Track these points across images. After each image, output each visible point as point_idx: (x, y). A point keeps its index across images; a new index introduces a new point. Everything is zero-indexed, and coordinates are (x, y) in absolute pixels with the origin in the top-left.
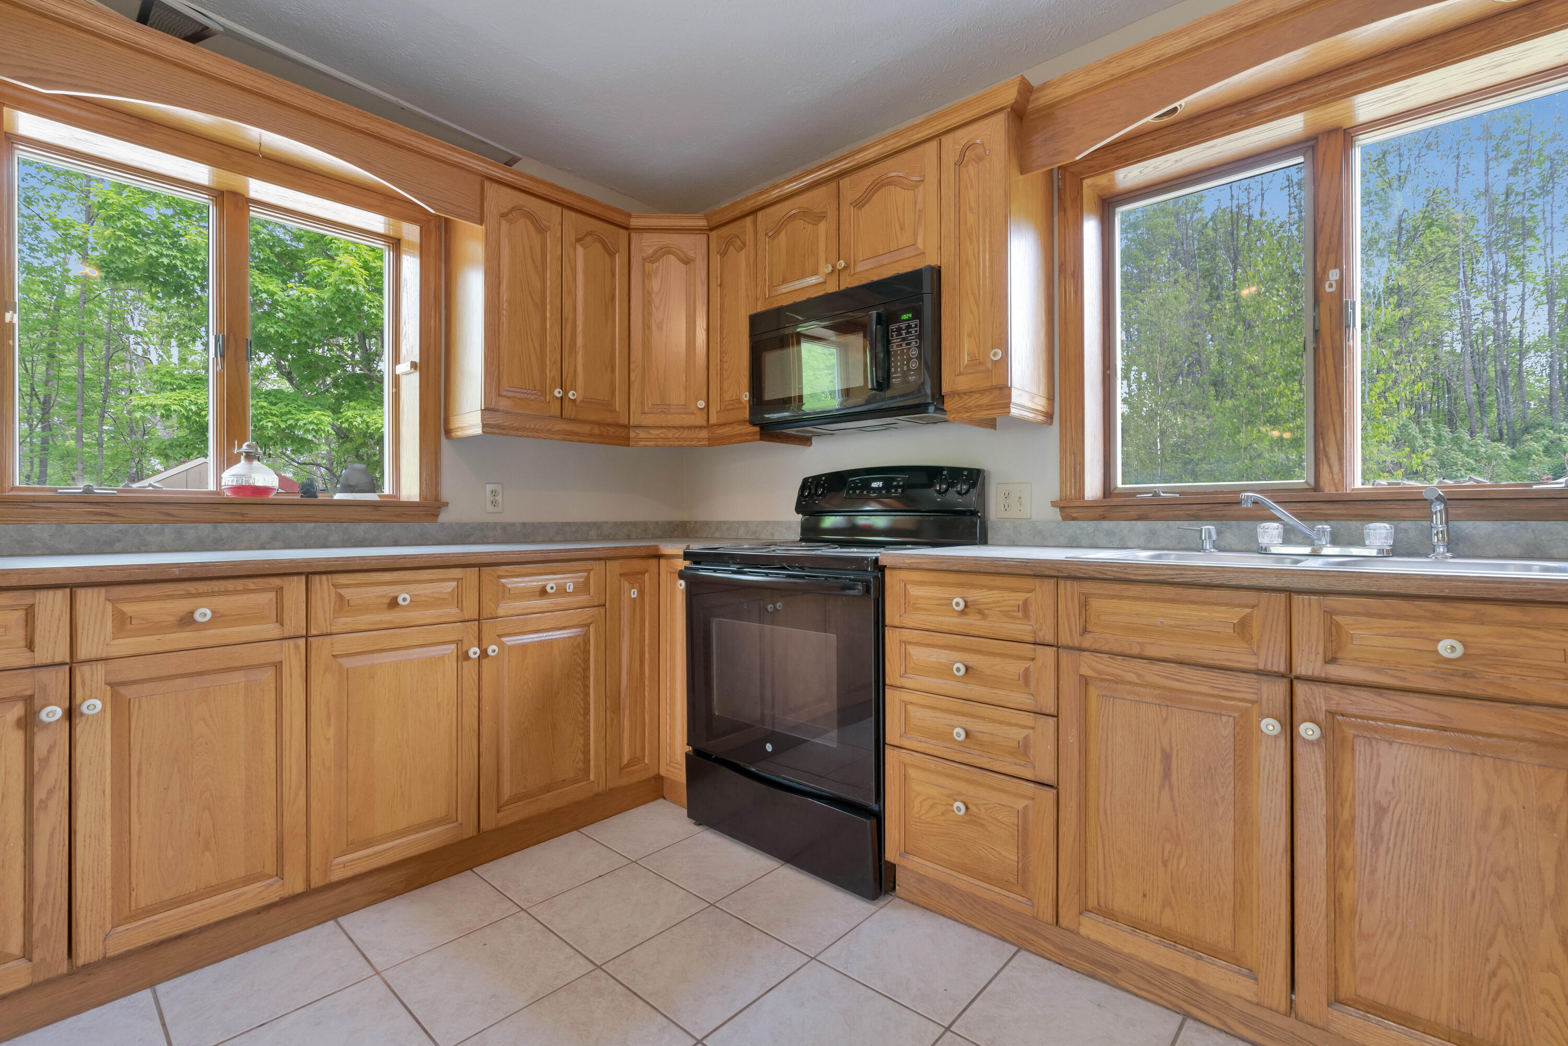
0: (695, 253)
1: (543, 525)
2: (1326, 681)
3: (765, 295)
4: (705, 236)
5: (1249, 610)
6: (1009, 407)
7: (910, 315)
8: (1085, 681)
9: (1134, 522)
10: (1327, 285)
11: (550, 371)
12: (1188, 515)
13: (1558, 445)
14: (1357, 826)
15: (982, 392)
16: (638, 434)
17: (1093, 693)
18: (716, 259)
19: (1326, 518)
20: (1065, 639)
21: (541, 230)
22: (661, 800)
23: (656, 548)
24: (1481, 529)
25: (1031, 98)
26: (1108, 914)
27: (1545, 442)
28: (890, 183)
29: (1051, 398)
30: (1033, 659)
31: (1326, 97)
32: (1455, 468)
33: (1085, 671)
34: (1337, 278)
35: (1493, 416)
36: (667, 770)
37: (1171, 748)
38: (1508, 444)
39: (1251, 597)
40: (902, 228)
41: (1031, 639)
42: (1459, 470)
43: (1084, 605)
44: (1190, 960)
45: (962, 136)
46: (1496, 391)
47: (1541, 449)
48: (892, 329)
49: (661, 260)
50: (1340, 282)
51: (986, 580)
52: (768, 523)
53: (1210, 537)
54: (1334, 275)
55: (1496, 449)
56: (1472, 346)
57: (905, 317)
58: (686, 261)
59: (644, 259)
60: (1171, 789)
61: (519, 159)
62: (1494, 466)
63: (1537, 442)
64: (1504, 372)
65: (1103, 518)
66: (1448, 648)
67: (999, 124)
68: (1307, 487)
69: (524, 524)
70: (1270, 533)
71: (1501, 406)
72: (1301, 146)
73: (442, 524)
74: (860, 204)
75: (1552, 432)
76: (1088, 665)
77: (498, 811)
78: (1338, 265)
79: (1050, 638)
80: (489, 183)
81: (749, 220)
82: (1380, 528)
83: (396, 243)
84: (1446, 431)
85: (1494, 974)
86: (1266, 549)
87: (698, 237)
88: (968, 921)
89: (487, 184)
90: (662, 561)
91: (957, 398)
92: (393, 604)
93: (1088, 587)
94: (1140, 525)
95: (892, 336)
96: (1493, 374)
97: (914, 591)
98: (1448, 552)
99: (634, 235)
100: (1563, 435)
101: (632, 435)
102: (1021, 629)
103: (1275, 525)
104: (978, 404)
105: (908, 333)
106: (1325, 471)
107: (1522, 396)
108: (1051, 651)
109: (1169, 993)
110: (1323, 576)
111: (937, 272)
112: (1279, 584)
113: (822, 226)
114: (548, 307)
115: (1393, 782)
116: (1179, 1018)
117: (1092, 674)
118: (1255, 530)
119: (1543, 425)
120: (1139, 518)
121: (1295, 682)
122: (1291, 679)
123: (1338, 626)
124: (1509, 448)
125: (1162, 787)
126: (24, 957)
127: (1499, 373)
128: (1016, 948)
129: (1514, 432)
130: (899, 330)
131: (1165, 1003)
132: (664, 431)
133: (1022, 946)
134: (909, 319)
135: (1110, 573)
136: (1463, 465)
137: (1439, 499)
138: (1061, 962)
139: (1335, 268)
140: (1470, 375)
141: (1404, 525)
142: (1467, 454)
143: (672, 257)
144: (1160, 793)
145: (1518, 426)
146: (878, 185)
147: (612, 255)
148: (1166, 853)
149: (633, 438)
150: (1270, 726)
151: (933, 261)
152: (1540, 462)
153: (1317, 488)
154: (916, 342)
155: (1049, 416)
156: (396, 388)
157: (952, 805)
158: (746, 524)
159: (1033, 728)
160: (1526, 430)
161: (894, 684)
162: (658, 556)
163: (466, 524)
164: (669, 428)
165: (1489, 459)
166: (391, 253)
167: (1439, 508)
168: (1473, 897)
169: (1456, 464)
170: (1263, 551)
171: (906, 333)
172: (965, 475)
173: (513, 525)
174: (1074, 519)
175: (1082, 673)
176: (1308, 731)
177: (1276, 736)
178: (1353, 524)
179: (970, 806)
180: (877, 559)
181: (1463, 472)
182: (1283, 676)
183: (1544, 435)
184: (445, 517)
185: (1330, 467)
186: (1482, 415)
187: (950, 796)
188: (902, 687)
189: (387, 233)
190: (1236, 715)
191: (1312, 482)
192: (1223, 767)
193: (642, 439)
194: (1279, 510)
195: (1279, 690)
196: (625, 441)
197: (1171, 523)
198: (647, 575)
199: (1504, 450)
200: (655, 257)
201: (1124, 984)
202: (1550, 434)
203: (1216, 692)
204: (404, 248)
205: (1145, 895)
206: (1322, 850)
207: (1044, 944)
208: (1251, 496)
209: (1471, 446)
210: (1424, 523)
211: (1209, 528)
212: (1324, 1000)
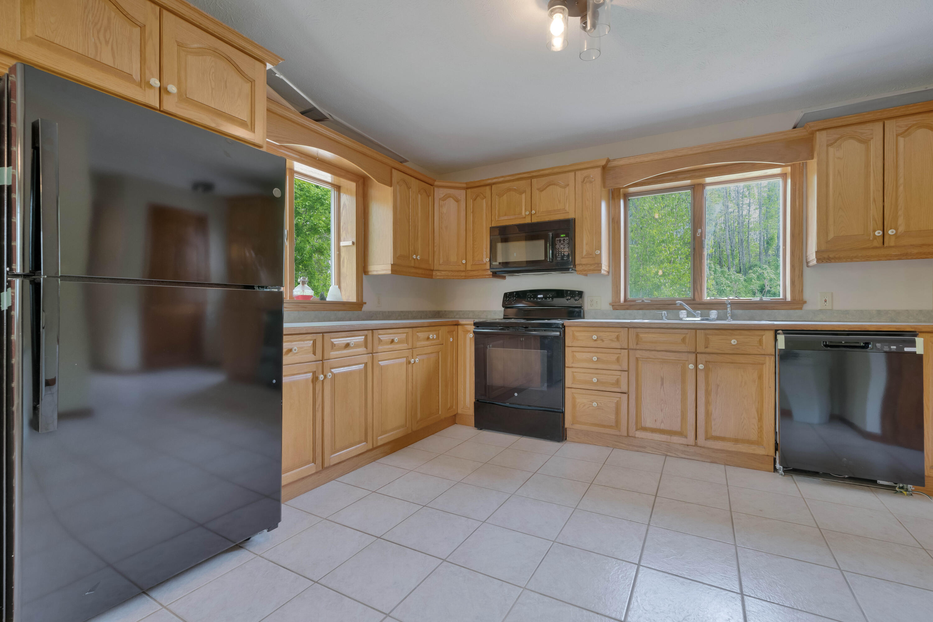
0: (461, 198)
1: (393, 312)
2: (705, 353)
3: (496, 219)
4: (465, 191)
5: (685, 335)
6: (601, 271)
7: (565, 235)
8: (637, 359)
9: (638, 310)
10: (697, 234)
11: (411, 247)
12: (656, 308)
13: (762, 276)
14: (712, 391)
15: (591, 265)
16: (437, 273)
17: (640, 363)
18: (470, 202)
19: (698, 309)
20: (631, 346)
21: (409, 188)
22: (455, 424)
23: (458, 321)
24: (739, 312)
25: (609, 163)
26: (644, 429)
27: (758, 274)
28: (554, 184)
29: (609, 267)
30: (620, 354)
31: (699, 177)
32: (722, 285)
33: (638, 356)
34: (700, 232)
35: (736, 261)
36: (462, 411)
37: (664, 376)
38: (743, 275)
39: (686, 331)
40: (559, 202)
41: (620, 347)
42: (724, 286)
43: (637, 335)
44: (669, 437)
45: (585, 173)
46: (739, 249)
47: (756, 277)
48: (557, 240)
49: (447, 200)
50: (701, 233)
51: (604, 329)
52: (485, 311)
53: (665, 315)
54: (699, 231)
55: (738, 277)
56: (729, 227)
57: (562, 236)
58: (457, 201)
59: (440, 199)
60: (664, 388)
61: (409, 161)
62: (737, 285)
63: (754, 274)
64: (742, 240)
65: (628, 309)
66: (734, 342)
67: (598, 171)
68: (690, 299)
69: (389, 312)
70: (683, 314)
71: (741, 256)
72: (689, 187)
73: (364, 311)
74: (541, 190)
75: (760, 269)
76: (639, 354)
77: (417, 424)
78: (701, 228)
79: (626, 347)
80: (394, 170)
81: (488, 188)
82: (714, 312)
83: (338, 188)
84: (718, 267)
85: (742, 422)
86: (682, 319)
87: (462, 191)
88: (595, 444)
89: (393, 170)
90: (459, 327)
91: (581, 266)
92: (392, 341)
93: (638, 330)
94: (641, 311)
95: (557, 242)
96: (737, 240)
97: (577, 334)
98: (731, 319)
99: (436, 189)
100: (764, 271)
101: (434, 274)
102: (616, 345)
103: (685, 311)
104: (589, 269)
105: (564, 242)
106: (696, 294)
107: (749, 252)
108: (626, 351)
109: (661, 450)
110: (705, 325)
111: (574, 220)
112: (694, 327)
113: (523, 195)
114: (410, 220)
115: (721, 378)
116: (665, 457)
117: (639, 357)
118: (678, 312)
119: (757, 265)
120: (640, 309)
121: (697, 354)
122: (696, 353)
123: (708, 338)
124: (743, 276)
125: (661, 388)
126: (313, 463)
127: (740, 240)
128: (613, 448)
129: (746, 269)
130: (560, 241)
131: (660, 454)
132: (447, 272)
133: (614, 447)
134: (564, 237)
135: (646, 326)
136: (725, 284)
137: (729, 304)
138: (627, 449)
139: (700, 229)
140: (728, 241)
141: (720, 311)
142: (727, 279)
143: (451, 198)
144: (660, 390)
145: (747, 265)
146: (550, 184)
147: (429, 196)
148: (662, 407)
149: (434, 275)
150: (691, 366)
151: (571, 216)
152: (756, 283)
153: (694, 299)
154: (567, 245)
155: (608, 272)
156: (339, 251)
157: (592, 404)
158: (473, 312)
159: (620, 376)
160: (750, 268)
161: (569, 366)
162: (457, 324)
163: (371, 312)
164: (449, 271)
165: (736, 281)
166: (336, 192)
167: (729, 306)
168: (738, 404)
169: (722, 284)
170: (681, 319)
171: (563, 242)
172: (577, 293)
173: (385, 312)
174: (617, 309)
175: (636, 357)
176: (701, 366)
177: (692, 369)
178: (706, 311)
179: (598, 403)
180: (563, 324)
181: (725, 287)
182: (694, 353)
183: (757, 271)
184: (365, 308)
185: (698, 293)
186: (733, 260)
187: (590, 401)
188: (572, 367)
189: (333, 182)
190: (682, 365)
191: (692, 297)
192: (678, 380)
193: (438, 276)
194: (687, 307)
195: (693, 356)
196: (430, 276)
197: (651, 311)
198: (454, 332)
199: (741, 277)
200: (444, 199)
201: (649, 452)
202: (760, 271)
203: (676, 359)
204: (342, 190)
205: (656, 421)
206: (704, 399)
207: (622, 445)
208: (679, 302)
209: (728, 275)
210: (725, 310)
211: (664, 312)
212: (704, 439)
